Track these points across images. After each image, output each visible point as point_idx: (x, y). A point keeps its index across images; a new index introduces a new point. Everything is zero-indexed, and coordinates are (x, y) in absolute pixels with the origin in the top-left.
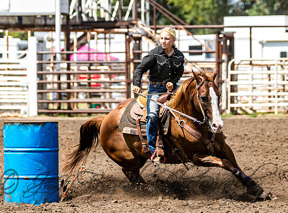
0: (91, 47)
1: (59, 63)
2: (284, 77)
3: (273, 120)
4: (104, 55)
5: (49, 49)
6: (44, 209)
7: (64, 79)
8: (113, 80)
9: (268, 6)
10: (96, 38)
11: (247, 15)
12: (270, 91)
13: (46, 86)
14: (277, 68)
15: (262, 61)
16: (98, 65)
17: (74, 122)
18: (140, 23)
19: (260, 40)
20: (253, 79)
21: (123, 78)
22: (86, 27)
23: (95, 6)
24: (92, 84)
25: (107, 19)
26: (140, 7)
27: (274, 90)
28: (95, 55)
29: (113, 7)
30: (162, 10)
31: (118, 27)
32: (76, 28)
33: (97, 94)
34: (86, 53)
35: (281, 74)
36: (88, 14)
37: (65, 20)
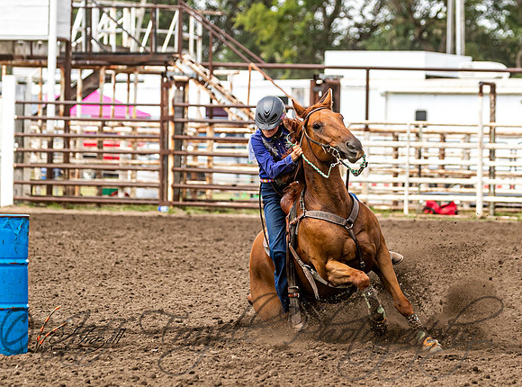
0: (105, 93)
1: (52, 119)
2: (420, 153)
3: (400, 222)
4: (126, 108)
7: (59, 145)
9: (398, 36)
10: (113, 80)
12: (396, 175)
14: (409, 137)
15: (386, 124)
18: (186, 57)
19: (383, 90)
20: (369, 154)
21: (156, 147)
25: (132, 50)
26: (188, 31)
27: (403, 173)
28: (112, 107)
32: (81, 63)
33: (111, 173)
35: (416, 148)
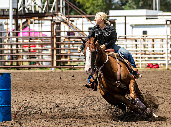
0: (31, 28)
1: (12, 38)
2: (145, 46)
4: (38, 33)
5: (6, 30)
6: (2, 125)
7: (14, 47)
8: (43, 48)
9: (135, 4)
10: (33, 23)
11: (123, 9)
12: (137, 54)
13: (4, 51)
14: (141, 41)
16: (35, 39)
17: (20, 73)
18: (59, 14)
19: (131, 24)
20: (127, 47)
21: (49, 47)
22: (28, 16)
23: (33, 4)
24: (31, 50)
25: (40, 12)
26: (60, 4)
27: (139, 54)
28: (33, 33)
29: (44, 4)
30: (73, 6)
31: (47, 17)
32: (22, 17)
33: (34, 56)
34: (27, 32)
35: (143, 44)
36: (29, 8)
37: (15, 12)
